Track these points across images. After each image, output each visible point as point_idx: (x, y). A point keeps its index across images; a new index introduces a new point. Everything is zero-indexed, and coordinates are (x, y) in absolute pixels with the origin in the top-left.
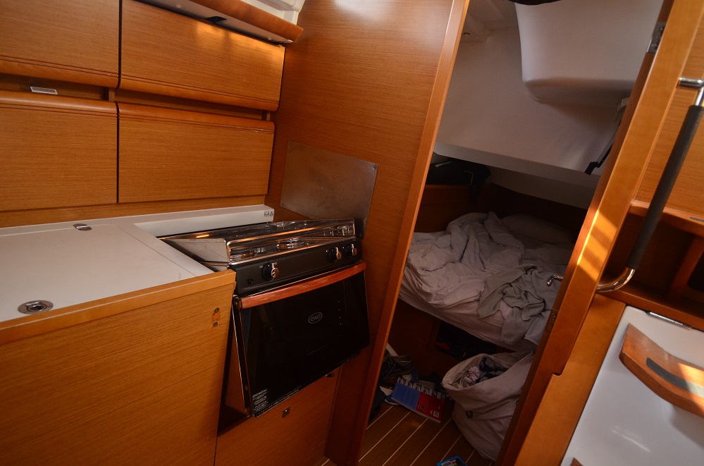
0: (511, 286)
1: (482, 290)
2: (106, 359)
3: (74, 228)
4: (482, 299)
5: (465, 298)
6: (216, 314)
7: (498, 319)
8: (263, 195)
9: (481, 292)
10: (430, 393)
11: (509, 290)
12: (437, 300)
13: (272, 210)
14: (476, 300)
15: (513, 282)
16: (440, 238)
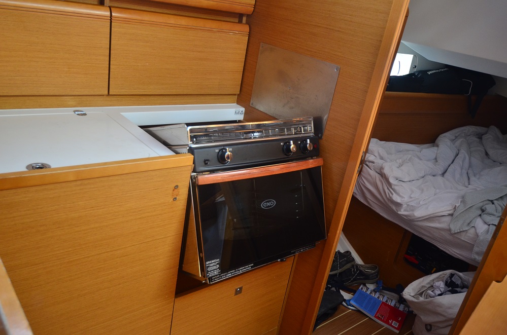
0: (493, 203)
1: (457, 205)
2: (87, 212)
3: (74, 113)
4: (456, 214)
5: (437, 211)
6: (176, 190)
7: (471, 236)
8: (235, 95)
9: (456, 206)
10: (392, 304)
11: (490, 208)
12: (408, 211)
13: (243, 109)
14: (449, 215)
15: (496, 200)
16: (424, 150)
